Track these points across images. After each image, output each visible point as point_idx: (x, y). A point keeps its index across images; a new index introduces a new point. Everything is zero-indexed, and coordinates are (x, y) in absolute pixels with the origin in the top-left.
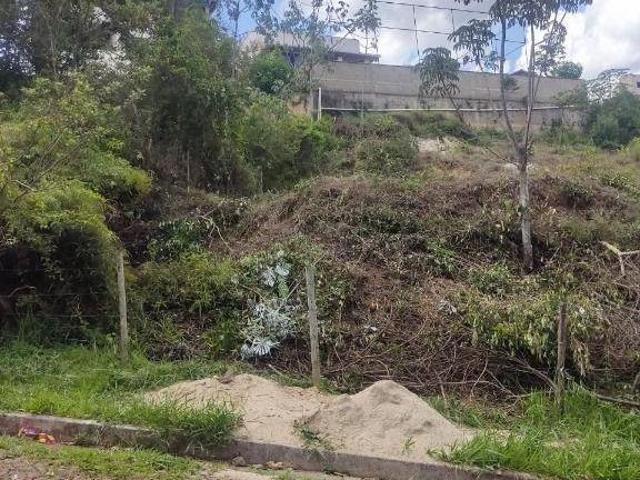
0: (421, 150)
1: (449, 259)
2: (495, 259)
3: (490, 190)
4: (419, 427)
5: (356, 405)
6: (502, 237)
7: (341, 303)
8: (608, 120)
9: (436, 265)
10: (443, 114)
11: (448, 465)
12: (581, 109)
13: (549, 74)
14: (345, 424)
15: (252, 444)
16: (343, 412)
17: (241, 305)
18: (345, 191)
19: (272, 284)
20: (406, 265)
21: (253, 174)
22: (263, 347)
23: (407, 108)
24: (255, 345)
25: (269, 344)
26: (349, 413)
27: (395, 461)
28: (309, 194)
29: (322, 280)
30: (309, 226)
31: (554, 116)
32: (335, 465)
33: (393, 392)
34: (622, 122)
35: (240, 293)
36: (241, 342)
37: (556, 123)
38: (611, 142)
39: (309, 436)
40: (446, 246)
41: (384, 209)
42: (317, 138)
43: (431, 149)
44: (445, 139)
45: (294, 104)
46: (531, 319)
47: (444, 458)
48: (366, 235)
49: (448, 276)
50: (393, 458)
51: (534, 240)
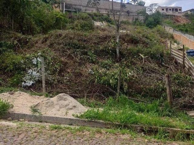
0: (95, 25)
1: (94, 58)
2: (108, 58)
3: (110, 37)
4: (71, 107)
5: (52, 101)
6: (110, 51)
7: (58, 70)
8: (151, 19)
9: (90, 59)
10: (103, 14)
11: (78, 119)
12: (144, 15)
13: (136, 4)
14: (47, 107)
15: (14, 113)
16: (47, 103)
17: (24, 70)
18: (64, 35)
19: (36, 63)
20: (81, 59)
21: (38, 29)
22: (30, 83)
23: (92, 11)
24: (27, 83)
25: (31, 82)
26: (49, 103)
27: (61, 118)
28: (52, 35)
29: (52, 63)
30: (51, 45)
31: (136, 17)
32: (42, 120)
33: (65, 97)
34: (155, 20)
35: (24, 66)
36: (22, 82)
37: (137, 19)
38: (151, 26)
39: (35, 111)
40: (94, 54)
41: (75, 41)
42: (61, 18)
43: (98, 25)
44: (103, 22)
45: (56, 7)
46: (113, 76)
47: (77, 116)
48: (69, 49)
49: (93, 62)
50: (61, 117)
51: (120, 52)
